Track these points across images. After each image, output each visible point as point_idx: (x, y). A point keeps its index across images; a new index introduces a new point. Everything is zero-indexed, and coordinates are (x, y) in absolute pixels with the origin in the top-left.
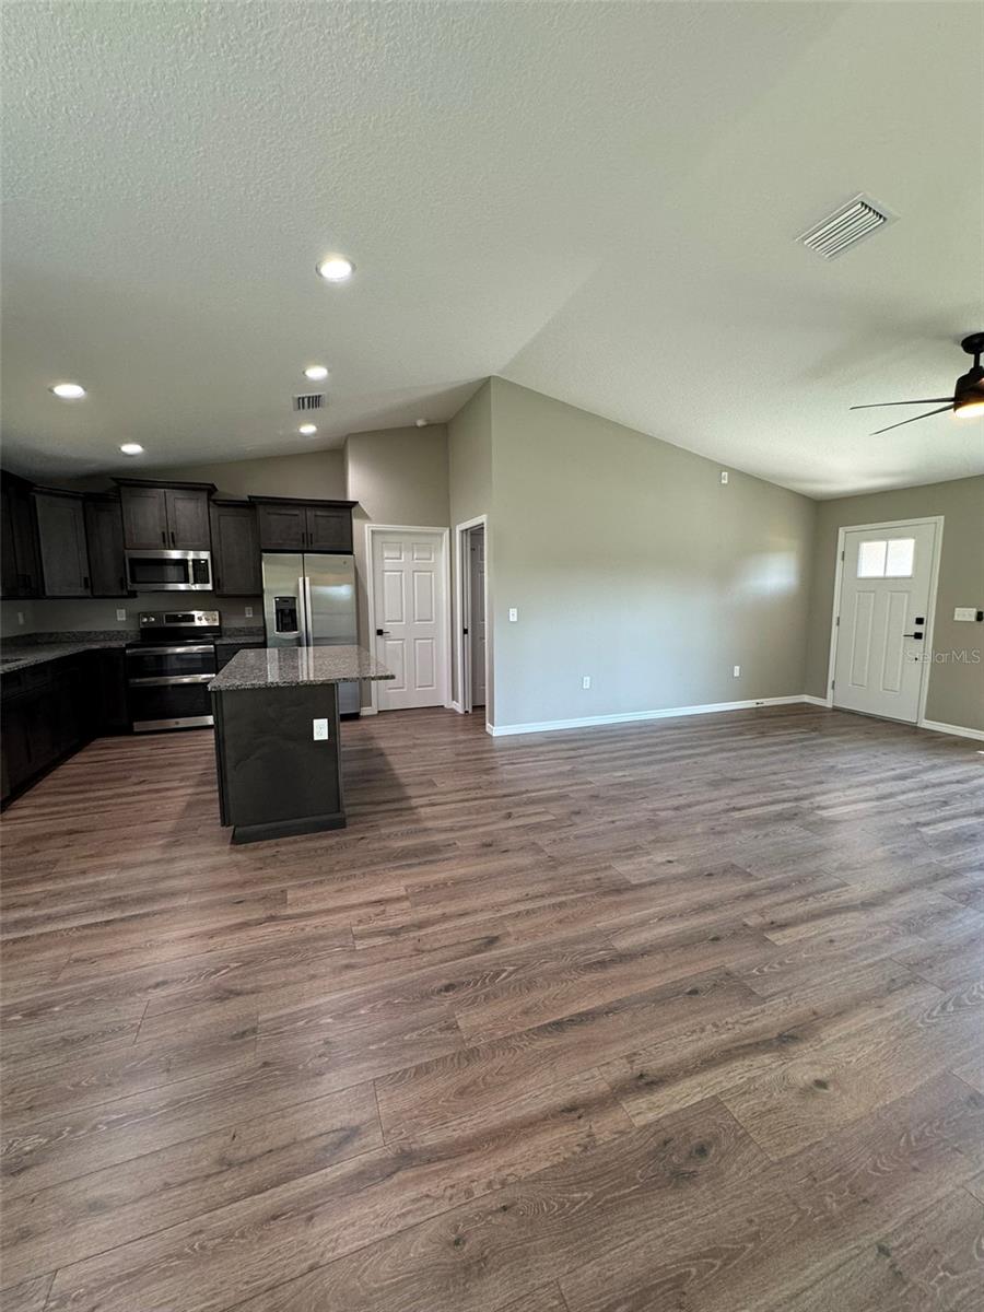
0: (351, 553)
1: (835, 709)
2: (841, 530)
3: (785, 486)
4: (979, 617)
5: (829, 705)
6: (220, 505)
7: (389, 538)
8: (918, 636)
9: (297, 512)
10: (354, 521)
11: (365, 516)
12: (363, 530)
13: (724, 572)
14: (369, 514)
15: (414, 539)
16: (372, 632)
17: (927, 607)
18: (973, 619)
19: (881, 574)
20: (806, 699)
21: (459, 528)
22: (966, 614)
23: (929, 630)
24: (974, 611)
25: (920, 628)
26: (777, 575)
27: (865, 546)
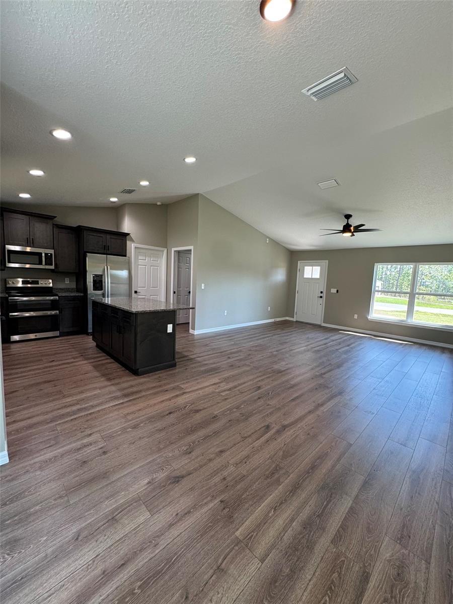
0: (125, 256)
1: (296, 322)
2: (299, 262)
3: (283, 245)
4: (337, 291)
5: (295, 320)
6: (59, 228)
7: (142, 251)
8: (321, 297)
9: (102, 235)
10: (128, 242)
11: (132, 240)
12: (131, 247)
13: (267, 274)
14: (134, 240)
15: (152, 252)
16: (133, 292)
17: (323, 287)
18: (336, 292)
19: (310, 277)
20: (287, 318)
21: (173, 249)
22: (334, 291)
23: (324, 295)
24: (336, 290)
25: (322, 295)
26: (280, 276)
27: (306, 268)
